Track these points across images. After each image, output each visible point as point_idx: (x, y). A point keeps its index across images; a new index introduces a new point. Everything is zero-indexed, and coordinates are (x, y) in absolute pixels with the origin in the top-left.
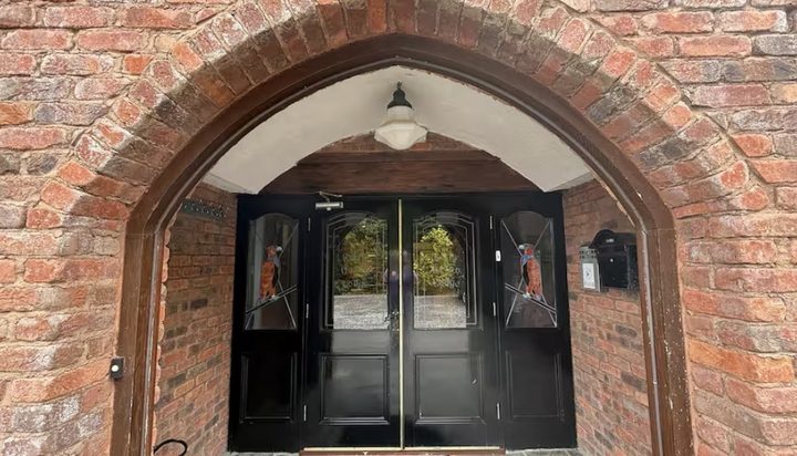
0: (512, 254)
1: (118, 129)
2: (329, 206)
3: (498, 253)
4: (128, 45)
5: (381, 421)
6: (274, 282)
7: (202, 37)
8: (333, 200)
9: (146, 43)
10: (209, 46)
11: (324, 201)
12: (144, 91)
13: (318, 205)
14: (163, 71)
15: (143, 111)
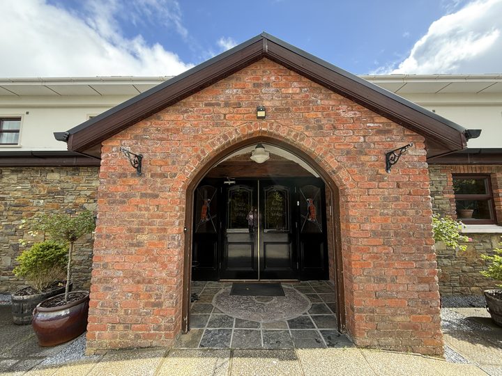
0: (304, 203)
1: (192, 166)
2: (230, 183)
3: (298, 202)
4: (194, 145)
5: (250, 269)
6: (207, 213)
7: (212, 143)
8: (231, 180)
9: (198, 145)
10: (214, 145)
11: (228, 181)
12: (198, 157)
13: (225, 182)
14: (203, 152)
15: (198, 162)
